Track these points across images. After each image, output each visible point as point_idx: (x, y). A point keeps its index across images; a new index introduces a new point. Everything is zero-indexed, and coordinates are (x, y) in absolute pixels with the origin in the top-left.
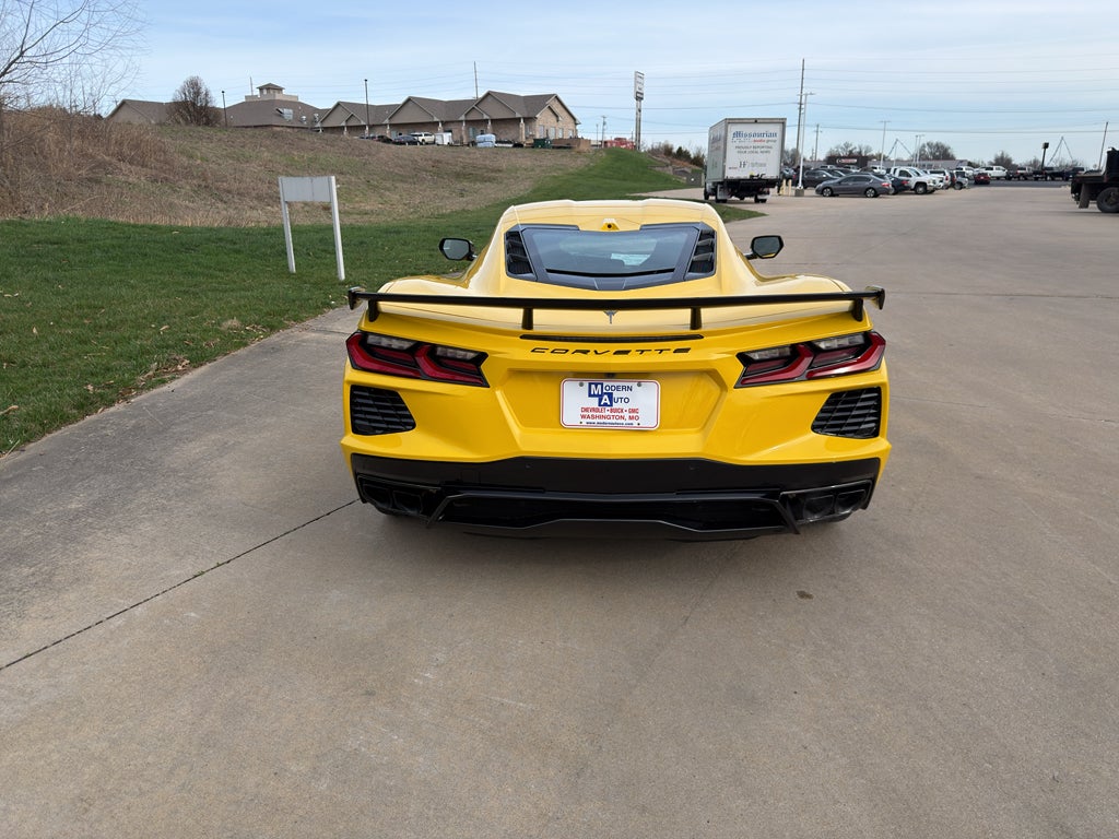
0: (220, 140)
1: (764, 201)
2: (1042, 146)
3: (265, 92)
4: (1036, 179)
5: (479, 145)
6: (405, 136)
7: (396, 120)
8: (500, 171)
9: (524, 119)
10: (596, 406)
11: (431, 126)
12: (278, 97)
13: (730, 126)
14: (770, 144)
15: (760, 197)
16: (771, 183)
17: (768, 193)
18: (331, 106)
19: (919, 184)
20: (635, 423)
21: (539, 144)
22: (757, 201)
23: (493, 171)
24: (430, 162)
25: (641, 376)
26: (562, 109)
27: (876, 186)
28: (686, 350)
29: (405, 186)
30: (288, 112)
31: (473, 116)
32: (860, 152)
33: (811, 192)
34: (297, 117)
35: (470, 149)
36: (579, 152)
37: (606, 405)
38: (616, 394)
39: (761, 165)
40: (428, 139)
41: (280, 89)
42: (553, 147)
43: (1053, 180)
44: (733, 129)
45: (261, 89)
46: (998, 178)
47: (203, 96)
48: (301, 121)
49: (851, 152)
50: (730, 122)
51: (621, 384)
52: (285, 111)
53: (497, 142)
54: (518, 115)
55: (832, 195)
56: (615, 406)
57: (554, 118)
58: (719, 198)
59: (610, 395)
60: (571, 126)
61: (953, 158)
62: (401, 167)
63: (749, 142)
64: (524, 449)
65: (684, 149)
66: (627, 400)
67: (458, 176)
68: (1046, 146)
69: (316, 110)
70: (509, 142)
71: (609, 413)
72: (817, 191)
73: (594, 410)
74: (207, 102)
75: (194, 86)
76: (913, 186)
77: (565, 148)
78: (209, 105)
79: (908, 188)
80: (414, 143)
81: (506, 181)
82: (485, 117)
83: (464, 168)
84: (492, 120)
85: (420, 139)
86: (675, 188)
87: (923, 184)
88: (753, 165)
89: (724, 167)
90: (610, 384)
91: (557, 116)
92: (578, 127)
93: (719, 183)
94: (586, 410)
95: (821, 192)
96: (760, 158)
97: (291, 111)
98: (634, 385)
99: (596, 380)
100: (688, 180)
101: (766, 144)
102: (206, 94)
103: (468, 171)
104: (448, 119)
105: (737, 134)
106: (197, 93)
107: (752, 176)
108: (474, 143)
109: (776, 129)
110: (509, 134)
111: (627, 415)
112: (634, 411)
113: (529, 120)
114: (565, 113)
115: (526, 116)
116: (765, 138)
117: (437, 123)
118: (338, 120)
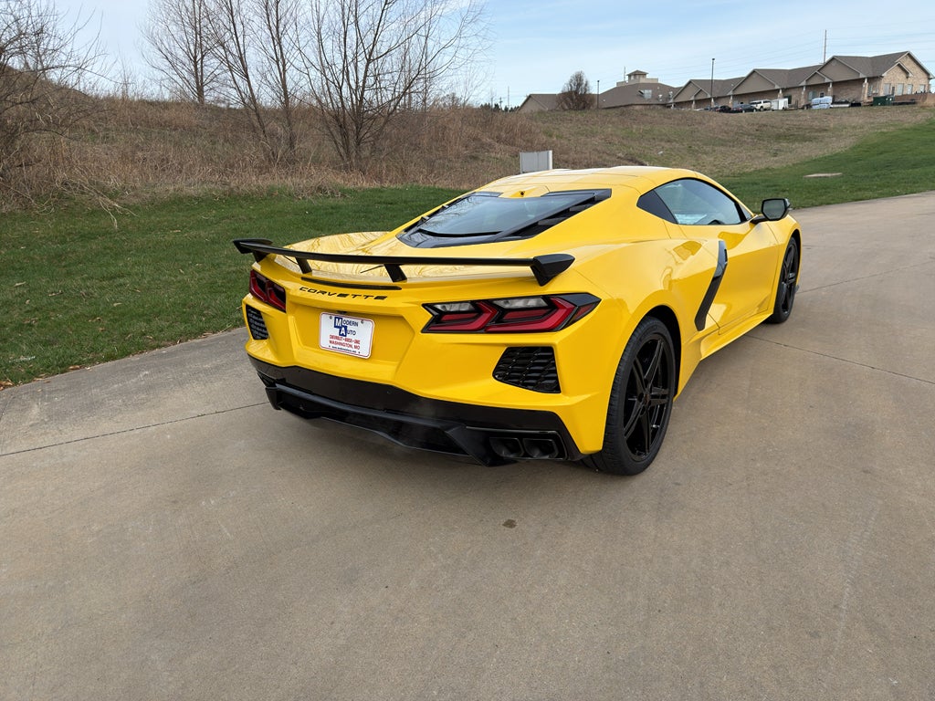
0: (578, 120)
3: (632, 78)
5: (814, 107)
6: (746, 104)
7: (739, 92)
8: (826, 130)
9: (869, 79)
10: (337, 334)
11: (772, 94)
12: (642, 80)
18: (683, 84)
20: (356, 351)
21: (879, 101)
23: (817, 131)
24: (756, 127)
25: (364, 316)
26: (915, 65)
28: (383, 298)
29: (723, 149)
30: (647, 93)
31: (815, 81)
34: (655, 96)
35: (806, 111)
36: (923, 107)
37: (343, 335)
38: (349, 328)
40: (766, 105)
41: (644, 74)
42: (894, 104)
45: (630, 76)
47: (583, 86)
48: (658, 99)
51: (353, 320)
52: (646, 92)
53: (833, 103)
54: (862, 76)
56: (348, 336)
57: (904, 75)
59: (346, 328)
60: (924, 81)
62: (725, 132)
64: (297, 361)
66: (354, 333)
67: (779, 137)
69: (671, 88)
70: (846, 102)
71: (343, 341)
73: (337, 338)
74: (586, 90)
75: (578, 79)
77: (907, 103)
78: (587, 93)
80: (751, 110)
81: (827, 140)
82: (827, 80)
83: (788, 129)
84: (834, 84)
85: (759, 106)
90: (346, 319)
91: (907, 73)
92: (931, 82)
94: (333, 337)
97: (650, 91)
98: (359, 321)
99: (339, 315)
102: (586, 85)
103: (792, 132)
104: (789, 86)
106: (579, 85)
108: (809, 106)
110: (851, 95)
111: (353, 344)
112: (357, 342)
113: (873, 79)
114: (918, 69)
115: (869, 76)
117: (778, 90)
118: (689, 96)
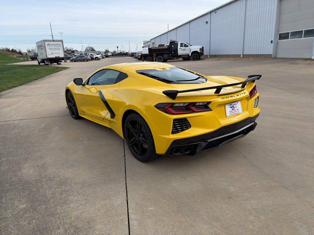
1: (60, 64)
2: (117, 47)
4: (119, 55)
10: (232, 110)
13: (45, 42)
14: (59, 47)
15: (59, 63)
16: (63, 59)
17: (62, 62)
19: (96, 57)
20: (238, 112)
22: (58, 64)
25: (237, 101)
27: (87, 58)
28: (245, 93)
32: (70, 50)
33: (68, 61)
37: (233, 109)
38: (234, 106)
39: (58, 53)
43: (122, 55)
44: (46, 43)
46: (110, 55)
49: (67, 49)
50: (45, 41)
55: (75, 61)
56: (235, 109)
58: (46, 64)
59: (233, 107)
61: (95, 51)
63: (53, 47)
64: (223, 125)
65: (14, 49)
66: (236, 107)
68: (118, 47)
71: (234, 111)
72: (70, 61)
73: (232, 111)
76: (95, 58)
79: (94, 59)
86: (21, 62)
87: (97, 58)
88: (56, 54)
89: (46, 54)
90: (233, 104)
93: (45, 59)
94: (230, 111)
95: (72, 61)
96: (57, 51)
98: (236, 103)
99: (231, 104)
100: (24, 59)
101: (58, 47)
105: (48, 45)
107: (56, 57)
109: (60, 43)
112: (238, 109)
116: (58, 46)
